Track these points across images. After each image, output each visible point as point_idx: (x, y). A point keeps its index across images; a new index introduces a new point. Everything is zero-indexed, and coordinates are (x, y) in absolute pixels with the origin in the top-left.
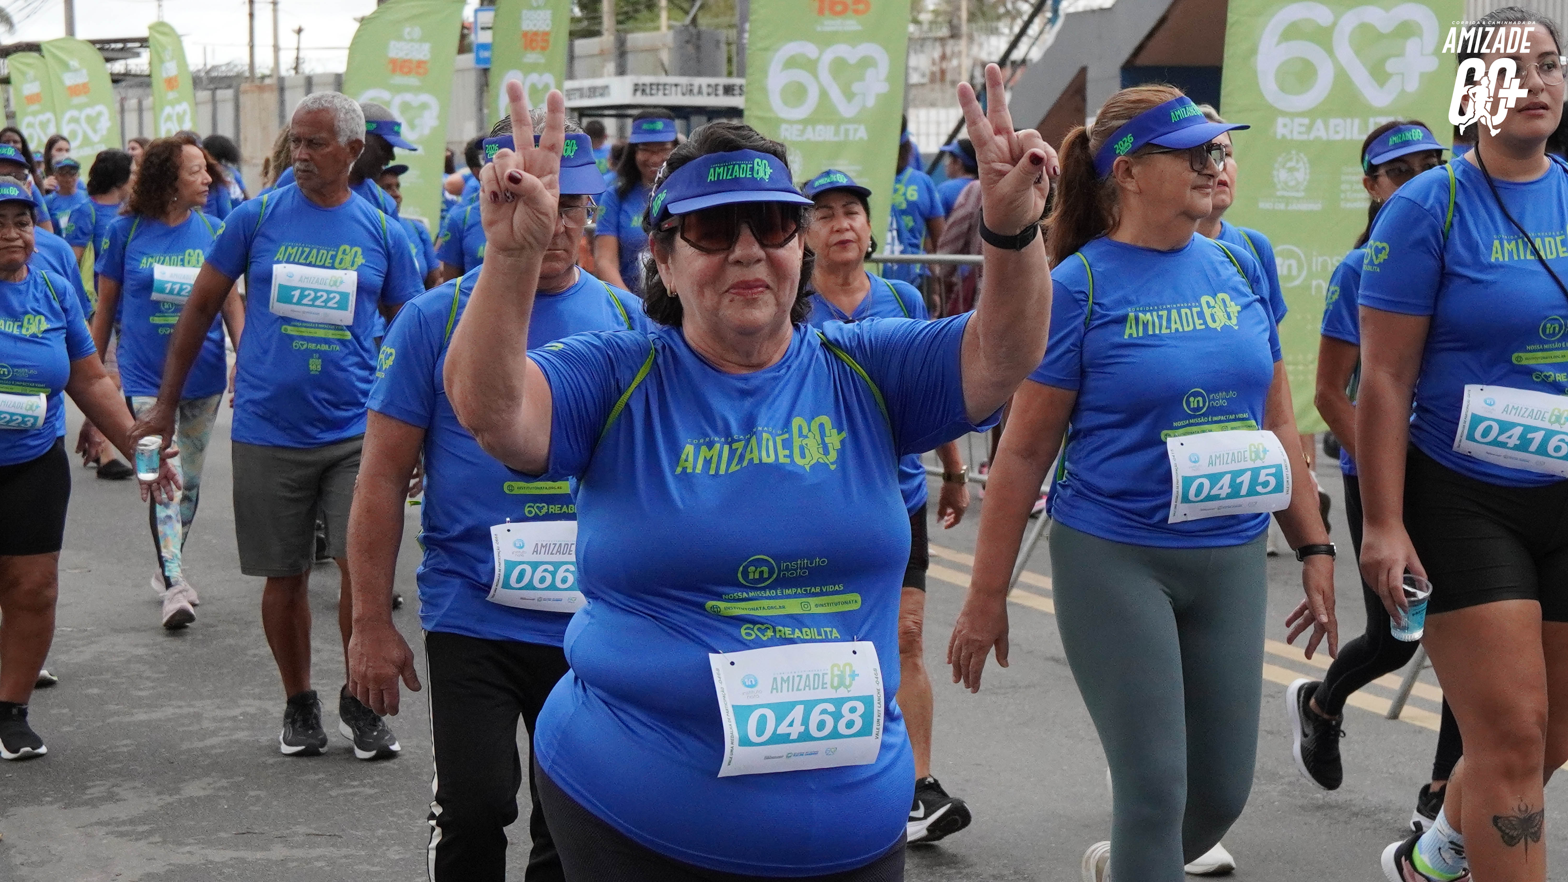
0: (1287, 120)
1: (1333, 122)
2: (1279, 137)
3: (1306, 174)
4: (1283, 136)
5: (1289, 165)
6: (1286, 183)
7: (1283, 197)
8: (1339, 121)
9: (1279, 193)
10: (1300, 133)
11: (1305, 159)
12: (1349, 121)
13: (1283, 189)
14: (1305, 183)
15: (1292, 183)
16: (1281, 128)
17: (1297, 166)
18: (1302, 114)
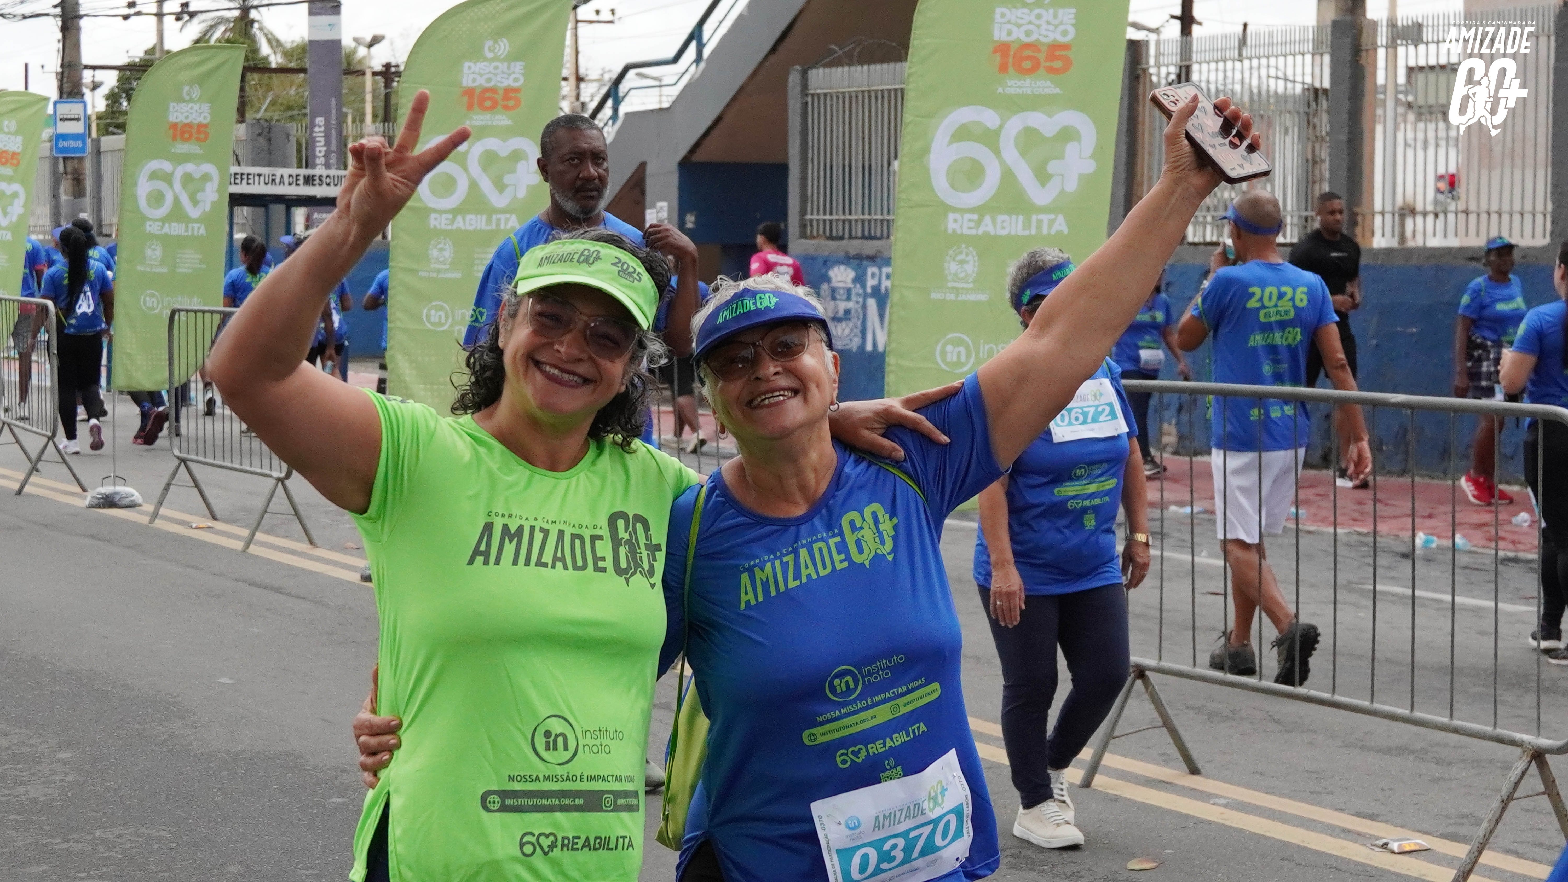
0: (958, 216)
1: (1001, 218)
2: (950, 231)
3: (974, 266)
4: (954, 231)
5: (959, 258)
6: (956, 275)
7: (953, 288)
8: (1005, 217)
9: (950, 285)
10: (970, 228)
11: (974, 253)
12: (1014, 217)
13: (954, 281)
14: (974, 275)
15: (962, 275)
16: (953, 223)
17: (967, 259)
18: (971, 211)
